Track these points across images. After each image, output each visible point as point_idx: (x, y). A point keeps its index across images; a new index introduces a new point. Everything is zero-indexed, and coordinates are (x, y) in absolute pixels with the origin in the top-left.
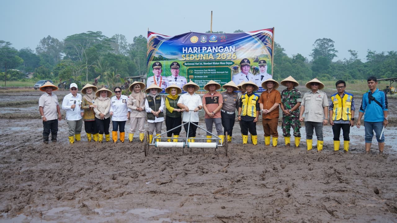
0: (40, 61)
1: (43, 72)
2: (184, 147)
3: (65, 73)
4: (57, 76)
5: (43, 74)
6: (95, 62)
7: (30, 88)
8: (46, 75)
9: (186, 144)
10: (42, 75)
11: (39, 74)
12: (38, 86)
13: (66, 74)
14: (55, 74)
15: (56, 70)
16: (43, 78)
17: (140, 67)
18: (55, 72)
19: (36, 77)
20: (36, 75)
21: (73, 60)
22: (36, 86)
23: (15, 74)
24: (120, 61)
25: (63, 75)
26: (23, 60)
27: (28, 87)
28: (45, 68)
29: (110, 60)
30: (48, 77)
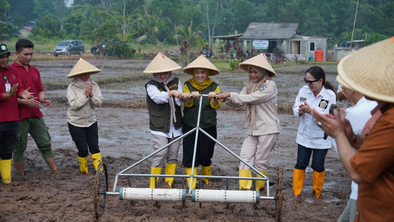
0: (34, 6)
1: (50, 27)
3: (105, 29)
4: (71, 33)
5: (49, 28)
6: (138, 9)
7: (44, 53)
8: (54, 31)
10: (47, 31)
11: (42, 29)
12: (60, 50)
13: (108, 31)
14: (68, 29)
15: (68, 22)
16: (49, 36)
17: (209, 18)
18: (67, 26)
19: (37, 34)
20: (38, 30)
21: (93, 5)
22: (57, 50)
23: (5, 29)
24: (179, 8)
25: (101, 31)
26: (9, 5)
27: (41, 52)
28: (51, 19)
29: (164, 5)
30: (57, 35)
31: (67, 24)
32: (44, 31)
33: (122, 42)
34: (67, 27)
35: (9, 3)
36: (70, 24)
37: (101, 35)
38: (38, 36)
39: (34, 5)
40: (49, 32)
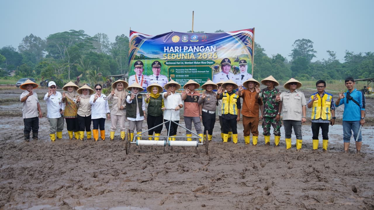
1: (26, 70)
2: (165, 146)
3: (47, 71)
4: (39, 74)
6: (77, 61)
7: (12, 86)
8: (28, 73)
9: (167, 142)
10: (24, 73)
11: (21, 72)
12: (20, 84)
15: (38, 68)
17: (122, 66)
20: (19, 73)
22: (18, 84)
24: (102, 60)
25: (45, 73)
26: (5, 58)
27: (10, 85)
28: (27, 66)
29: (92, 58)
30: (30, 75)
31: (37, 69)
32: (22, 73)
33: (57, 79)
34: (37, 71)
35: (5, 57)
36: (39, 69)
37: (45, 75)
38: (18, 76)
39: (22, 58)
40: (26, 74)
